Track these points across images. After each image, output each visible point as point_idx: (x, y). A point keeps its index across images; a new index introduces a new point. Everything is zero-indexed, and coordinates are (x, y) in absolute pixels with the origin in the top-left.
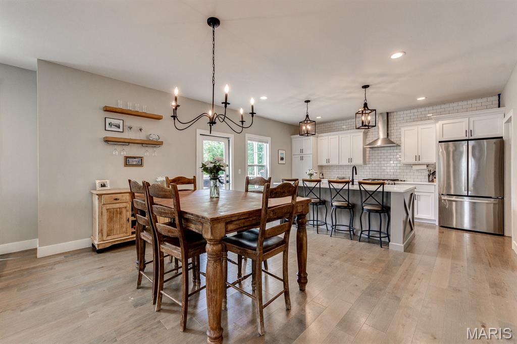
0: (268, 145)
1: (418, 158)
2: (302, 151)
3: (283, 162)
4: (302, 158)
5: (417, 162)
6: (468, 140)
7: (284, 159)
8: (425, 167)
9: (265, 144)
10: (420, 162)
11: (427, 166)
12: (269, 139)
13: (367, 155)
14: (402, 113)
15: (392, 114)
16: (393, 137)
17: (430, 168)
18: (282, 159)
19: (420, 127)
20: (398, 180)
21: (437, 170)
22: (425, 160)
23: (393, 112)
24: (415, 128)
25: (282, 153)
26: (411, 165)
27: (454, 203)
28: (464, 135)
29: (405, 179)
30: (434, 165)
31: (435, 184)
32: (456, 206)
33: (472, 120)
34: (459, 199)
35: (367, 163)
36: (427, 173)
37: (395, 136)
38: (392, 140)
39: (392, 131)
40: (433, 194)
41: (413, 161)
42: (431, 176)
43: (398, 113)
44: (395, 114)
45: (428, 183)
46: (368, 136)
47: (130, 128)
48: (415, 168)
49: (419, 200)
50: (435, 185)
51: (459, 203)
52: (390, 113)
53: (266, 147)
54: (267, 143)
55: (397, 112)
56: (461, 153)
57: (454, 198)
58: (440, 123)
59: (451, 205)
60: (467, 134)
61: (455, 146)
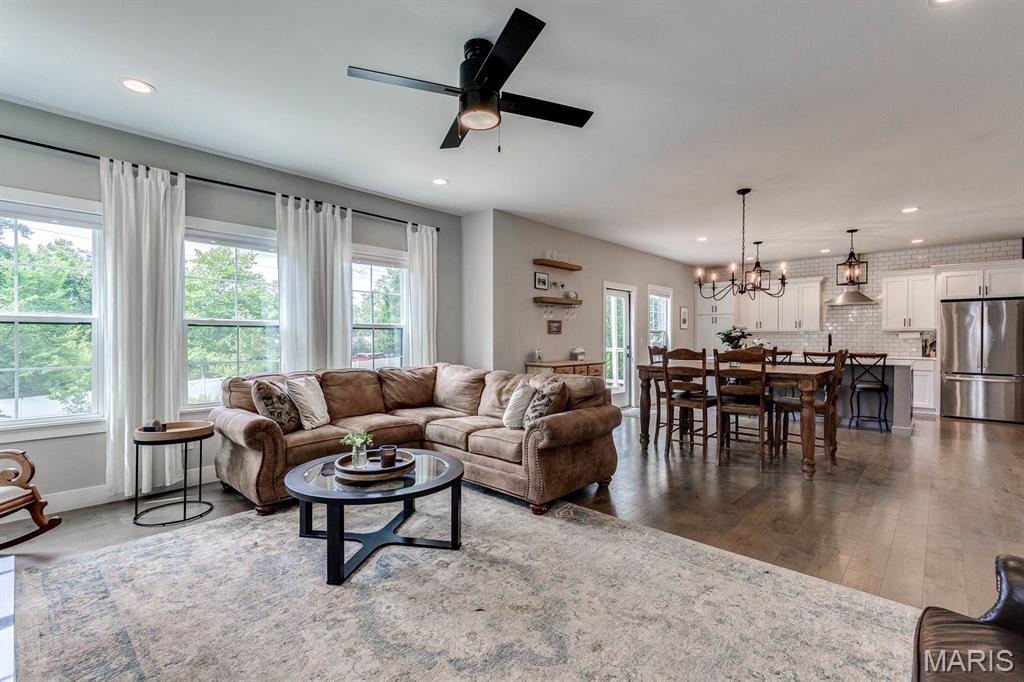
0: (669, 300)
1: (908, 322)
2: (714, 309)
3: (685, 326)
4: (715, 320)
5: (906, 328)
6: (982, 300)
7: (687, 322)
8: (918, 335)
10: (911, 328)
11: (922, 334)
12: (670, 291)
13: (825, 316)
14: (881, 256)
16: (869, 290)
17: (925, 337)
18: (684, 321)
19: (911, 278)
21: (937, 340)
22: (917, 325)
23: (867, 254)
24: (903, 279)
25: (685, 313)
26: (896, 333)
27: (958, 384)
28: (977, 292)
30: (934, 333)
32: (961, 386)
33: (988, 272)
34: (965, 378)
36: (920, 345)
38: (866, 295)
40: (933, 372)
41: (901, 327)
42: (928, 348)
43: (876, 255)
44: (870, 256)
45: (922, 358)
46: (826, 289)
47: (555, 284)
48: (901, 336)
50: (934, 361)
51: (964, 384)
52: (863, 254)
53: (667, 304)
54: (668, 296)
55: (872, 253)
57: (958, 377)
58: (942, 277)
59: (954, 386)
60: (982, 292)
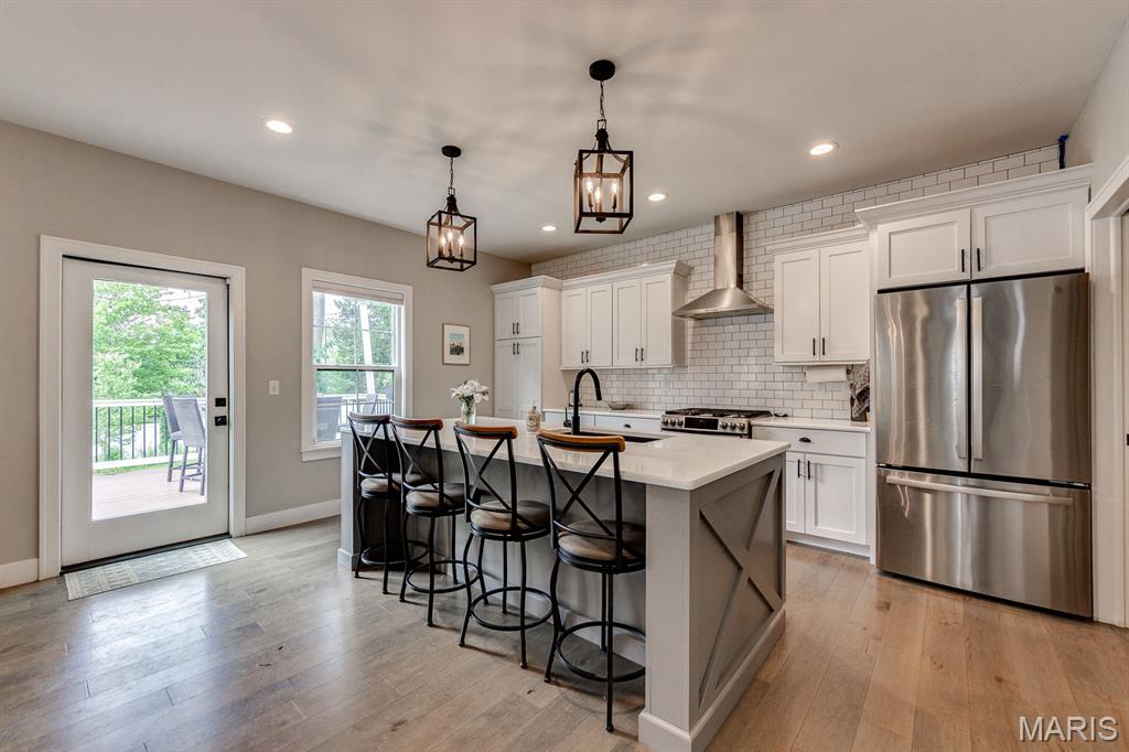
0: (403, 308)
1: (819, 346)
2: (516, 328)
3: (463, 359)
4: (516, 349)
5: (819, 360)
6: (968, 283)
7: (466, 351)
8: (841, 375)
9: (394, 307)
10: (827, 359)
11: (848, 372)
12: (407, 291)
13: (689, 339)
14: (779, 212)
15: (753, 219)
16: (755, 285)
17: (855, 379)
18: (458, 350)
19: (826, 251)
20: (766, 414)
21: (872, 386)
22: (841, 352)
23: (756, 212)
24: (813, 253)
25: (456, 333)
26: (804, 368)
27: (928, 497)
28: (958, 266)
29: (789, 412)
30: (864, 367)
31: (868, 429)
32: (934, 507)
33: (981, 213)
34: (942, 485)
35: (688, 361)
36: (847, 393)
37: (762, 284)
39: (754, 269)
40: (863, 461)
41: (805, 356)
42: (856, 403)
43: (769, 213)
44: (761, 216)
45: (848, 425)
46: (691, 286)
48: (814, 377)
49: (822, 481)
50: (867, 433)
51: (942, 499)
52: (749, 213)
53: (398, 315)
54: (400, 301)
55: (764, 210)
56: (948, 327)
57: (927, 481)
58: (884, 229)
59: (918, 503)
60: (967, 261)
61: (929, 302)
